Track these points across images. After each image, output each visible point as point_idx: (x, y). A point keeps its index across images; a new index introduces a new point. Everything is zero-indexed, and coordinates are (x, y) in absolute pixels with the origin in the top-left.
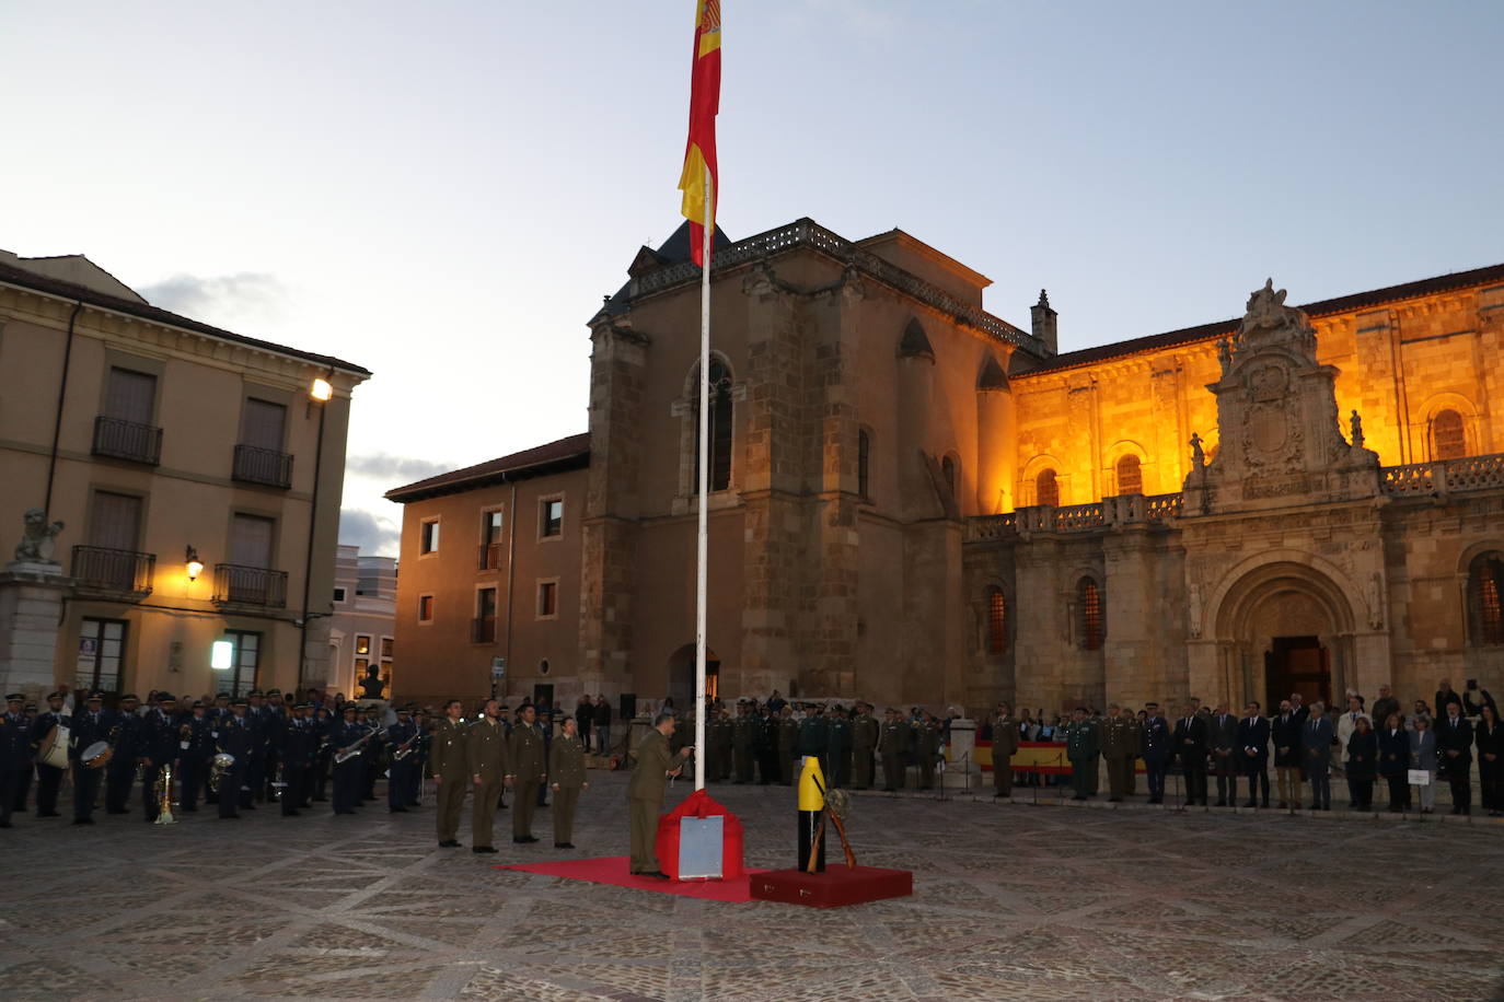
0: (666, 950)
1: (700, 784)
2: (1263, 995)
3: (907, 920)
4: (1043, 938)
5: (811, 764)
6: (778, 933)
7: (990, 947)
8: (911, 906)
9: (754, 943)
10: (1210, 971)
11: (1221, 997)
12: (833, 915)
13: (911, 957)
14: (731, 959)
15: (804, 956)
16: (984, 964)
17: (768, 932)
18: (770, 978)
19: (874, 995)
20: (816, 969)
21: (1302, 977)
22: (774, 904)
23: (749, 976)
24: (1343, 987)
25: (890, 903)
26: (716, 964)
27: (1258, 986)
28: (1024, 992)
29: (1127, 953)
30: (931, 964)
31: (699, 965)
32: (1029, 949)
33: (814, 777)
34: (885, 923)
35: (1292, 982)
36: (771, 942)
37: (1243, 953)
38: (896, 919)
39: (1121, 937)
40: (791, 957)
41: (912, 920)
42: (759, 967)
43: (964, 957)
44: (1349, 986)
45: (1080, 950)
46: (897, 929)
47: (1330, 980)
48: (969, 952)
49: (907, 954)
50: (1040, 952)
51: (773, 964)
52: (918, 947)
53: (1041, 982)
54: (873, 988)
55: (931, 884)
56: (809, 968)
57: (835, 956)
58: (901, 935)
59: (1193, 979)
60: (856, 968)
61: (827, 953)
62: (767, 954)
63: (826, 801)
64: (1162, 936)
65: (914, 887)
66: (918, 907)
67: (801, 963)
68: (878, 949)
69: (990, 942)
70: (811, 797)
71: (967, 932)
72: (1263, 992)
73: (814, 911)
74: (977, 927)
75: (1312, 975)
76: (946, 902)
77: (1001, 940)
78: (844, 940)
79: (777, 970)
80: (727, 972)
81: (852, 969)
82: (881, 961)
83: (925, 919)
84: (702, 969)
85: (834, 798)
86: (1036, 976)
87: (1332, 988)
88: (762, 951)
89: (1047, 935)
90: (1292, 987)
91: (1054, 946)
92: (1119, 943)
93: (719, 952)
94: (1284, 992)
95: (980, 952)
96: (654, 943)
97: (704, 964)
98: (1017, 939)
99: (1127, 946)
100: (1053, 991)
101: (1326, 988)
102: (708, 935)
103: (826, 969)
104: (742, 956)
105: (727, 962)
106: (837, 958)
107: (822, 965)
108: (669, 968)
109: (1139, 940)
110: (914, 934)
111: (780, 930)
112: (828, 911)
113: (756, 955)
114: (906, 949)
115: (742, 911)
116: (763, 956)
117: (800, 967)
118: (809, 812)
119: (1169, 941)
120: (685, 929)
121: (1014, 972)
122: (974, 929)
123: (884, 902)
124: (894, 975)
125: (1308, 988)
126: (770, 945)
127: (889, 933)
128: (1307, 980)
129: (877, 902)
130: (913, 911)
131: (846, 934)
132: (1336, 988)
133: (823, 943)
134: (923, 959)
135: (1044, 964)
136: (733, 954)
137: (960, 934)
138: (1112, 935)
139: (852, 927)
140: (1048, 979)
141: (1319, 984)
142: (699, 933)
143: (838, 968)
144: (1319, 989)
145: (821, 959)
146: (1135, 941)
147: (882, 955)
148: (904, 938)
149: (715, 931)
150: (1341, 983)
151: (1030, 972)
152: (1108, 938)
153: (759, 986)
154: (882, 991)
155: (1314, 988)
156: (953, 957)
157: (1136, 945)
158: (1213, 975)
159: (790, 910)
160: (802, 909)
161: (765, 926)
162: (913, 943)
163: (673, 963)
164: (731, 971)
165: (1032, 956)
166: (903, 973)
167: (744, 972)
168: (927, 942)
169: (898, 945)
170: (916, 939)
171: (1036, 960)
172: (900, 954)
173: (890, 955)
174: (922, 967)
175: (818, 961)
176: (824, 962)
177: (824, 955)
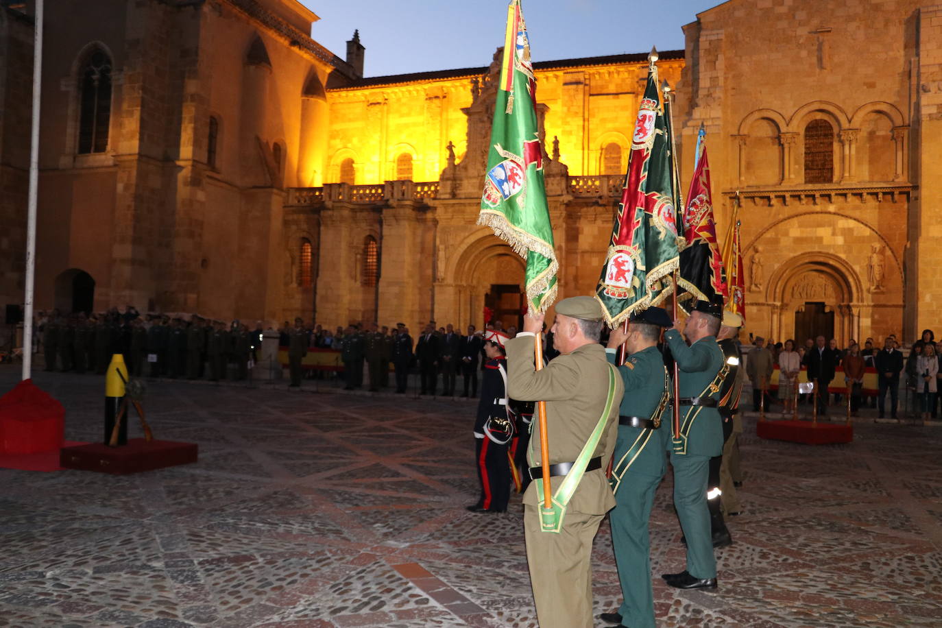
1: (26, 375)
2: (440, 541)
3: (185, 484)
4: (287, 497)
5: (118, 359)
6: (69, 498)
7: (242, 506)
8: (192, 471)
9: (42, 509)
10: (405, 523)
11: (408, 544)
12: (125, 481)
13: (174, 516)
14: (12, 524)
15: (80, 519)
16: (232, 521)
17: (59, 498)
18: (40, 541)
19: (127, 553)
20: (86, 531)
21: (470, 525)
22: (78, 472)
23: (20, 541)
24: (498, 532)
25: (176, 470)
27: (437, 534)
28: (255, 545)
29: (347, 509)
30: (188, 522)
32: (271, 507)
33: (118, 370)
34: (164, 487)
35: (462, 530)
36: (59, 507)
37: (433, 507)
38: (175, 483)
39: (347, 496)
40: (72, 519)
41: (188, 484)
42: (35, 531)
43: (218, 515)
44: (502, 531)
45: (311, 506)
46: (172, 492)
47: (490, 527)
48: (223, 510)
49: (171, 514)
50: (280, 509)
51: (50, 527)
52: (183, 507)
53: (272, 536)
54: (129, 546)
55: (216, 453)
56: (81, 530)
57: (111, 517)
58: (173, 496)
59: (391, 530)
60: (123, 528)
61: (103, 514)
62: (49, 518)
63: (127, 390)
64: (378, 494)
65: (200, 456)
66: (197, 472)
67: (77, 525)
68: (150, 510)
69: (244, 501)
70: (116, 387)
71: (229, 493)
72: (440, 539)
73: (110, 478)
74: (237, 488)
75: (478, 523)
76: (222, 468)
77: (252, 500)
78: (124, 502)
79: (50, 533)
81: (118, 529)
82: (146, 521)
83: (199, 483)
85: (134, 386)
86: (269, 531)
87: (491, 533)
88: (46, 516)
89: (291, 494)
90: (462, 534)
91: (292, 504)
92: (345, 500)
94: (456, 539)
95: (232, 511)
98: (264, 499)
99: (349, 503)
100: (278, 544)
101: (486, 534)
103: (96, 530)
106: (110, 520)
107: (95, 526)
109: (358, 497)
110: (185, 496)
111: (72, 495)
112: (121, 477)
113: (38, 519)
114: (172, 509)
115: (46, 479)
116: (44, 520)
117: (74, 529)
118: (114, 398)
119: (381, 499)
121: (252, 527)
122: (236, 491)
123: (170, 468)
124: (153, 533)
125: (472, 535)
126: (56, 509)
127: (164, 495)
128: (475, 527)
129: (166, 469)
130: (192, 475)
131: (128, 497)
132: (494, 533)
133: (105, 506)
134: (183, 518)
135: (279, 520)
136: (16, 520)
137: (222, 495)
138: (340, 494)
139: (135, 491)
140: (278, 534)
141: (481, 531)
143: (106, 529)
144: (481, 536)
145: (95, 521)
146: (356, 499)
147: (150, 515)
148: (175, 499)
150: (497, 529)
151: (267, 527)
152: (337, 497)
153: (25, 551)
154: (136, 548)
155: (478, 534)
156: (209, 515)
157: (355, 502)
158: (407, 525)
159: (89, 476)
160: (101, 475)
161: (61, 492)
162: (181, 503)
165: (273, 512)
166: (161, 531)
167: (17, 537)
168: (192, 502)
169: (167, 506)
170: (185, 499)
171: (274, 516)
172: (165, 514)
173: (158, 514)
174: (179, 525)
175: (92, 523)
176: (97, 523)
177: (100, 517)
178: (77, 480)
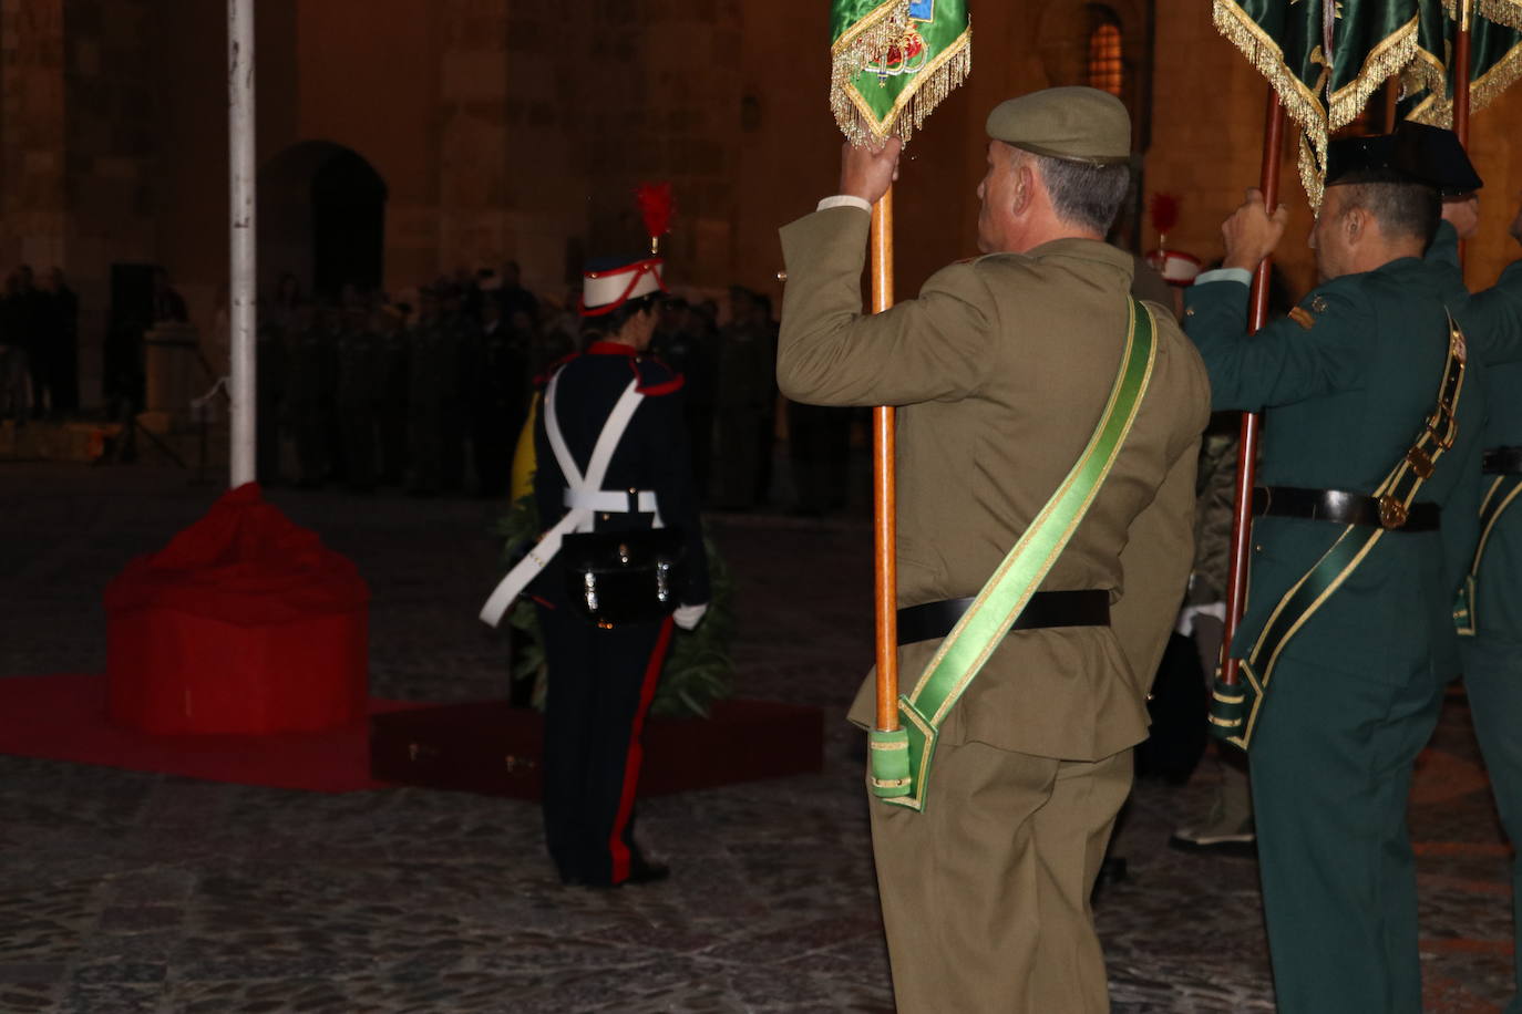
0: (67, 934)
1: (243, 469)
3: (797, 841)
6: (422, 876)
9: (343, 908)
13: (790, 945)
14: (260, 955)
15: (478, 943)
17: (391, 875)
20: (507, 983)
22: (434, 796)
26: (211, 970)
30: (844, 966)
31: (158, 975)
32: (1129, 927)
34: (732, 849)
36: (397, 903)
38: (765, 836)
41: (809, 841)
42: (338, 978)
49: (780, 937)
50: (1162, 934)
51: (385, 966)
52: (814, 916)
56: (487, 979)
57: (576, 942)
58: (771, 881)
60: (627, 977)
61: (550, 932)
62: (375, 939)
67: (470, 964)
68: (700, 923)
79: (388, 987)
80: (239, 995)
81: (611, 981)
82: (699, 958)
84: (167, 989)
88: (363, 931)
91: (1204, 919)
93: (232, 937)
96: (39, 916)
97: (172, 973)
102: (214, 886)
103: (536, 981)
104: (295, 947)
105: (248, 969)
106: (573, 950)
107: (531, 970)
108: (59, 992)
109: (1446, 906)
110: (809, 880)
111: (427, 868)
113: (341, 940)
114: (779, 921)
115: (334, 816)
116: (361, 946)
117: (465, 977)
120: (152, 870)
124: (731, 999)
126: (391, 911)
127: (740, 876)
129: (721, 788)
130: (817, 814)
133: (546, 905)
134: (823, 951)
135: (1169, 971)
136: (270, 940)
142: (193, 880)
143: (571, 980)
145: (527, 951)
146: (1438, 911)
147: (705, 939)
148: (779, 890)
149: (236, 875)
159: (472, 809)
161: (391, 858)
162: (801, 904)
163: (78, 975)
164: (252, 992)
165: (1141, 945)
166: (758, 992)
167: (287, 997)
168: (842, 901)
169: (757, 910)
170: (816, 893)
171: (1149, 957)
172: (760, 938)
173: (736, 935)
174: (816, 975)
175: (520, 959)
176: (535, 959)
177: (538, 939)
178: (437, 819)
